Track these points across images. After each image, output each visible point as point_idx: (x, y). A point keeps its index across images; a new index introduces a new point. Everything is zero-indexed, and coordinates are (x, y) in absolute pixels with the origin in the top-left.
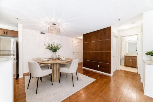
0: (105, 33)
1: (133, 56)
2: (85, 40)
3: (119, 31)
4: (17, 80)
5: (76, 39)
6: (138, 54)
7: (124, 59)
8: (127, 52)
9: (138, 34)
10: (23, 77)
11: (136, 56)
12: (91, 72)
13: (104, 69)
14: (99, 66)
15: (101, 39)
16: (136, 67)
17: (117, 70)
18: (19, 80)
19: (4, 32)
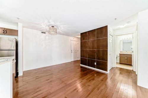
0: (102, 32)
1: (128, 54)
2: (82, 39)
3: (114, 30)
4: (16, 79)
5: (74, 38)
6: (133, 52)
7: (119, 57)
8: (122, 50)
9: (133, 33)
10: (22, 75)
11: (131, 54)
12: (89, 69)
13: (100, 66)
14: (95, 64)
15: (97, 38)
16: (131, 65)
17: (113, 68)
18: (18, 79)
19: (3, 30)
